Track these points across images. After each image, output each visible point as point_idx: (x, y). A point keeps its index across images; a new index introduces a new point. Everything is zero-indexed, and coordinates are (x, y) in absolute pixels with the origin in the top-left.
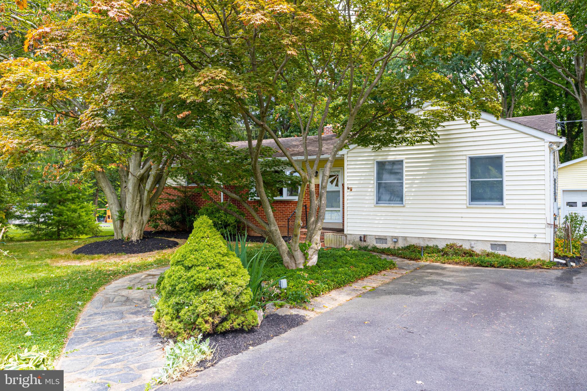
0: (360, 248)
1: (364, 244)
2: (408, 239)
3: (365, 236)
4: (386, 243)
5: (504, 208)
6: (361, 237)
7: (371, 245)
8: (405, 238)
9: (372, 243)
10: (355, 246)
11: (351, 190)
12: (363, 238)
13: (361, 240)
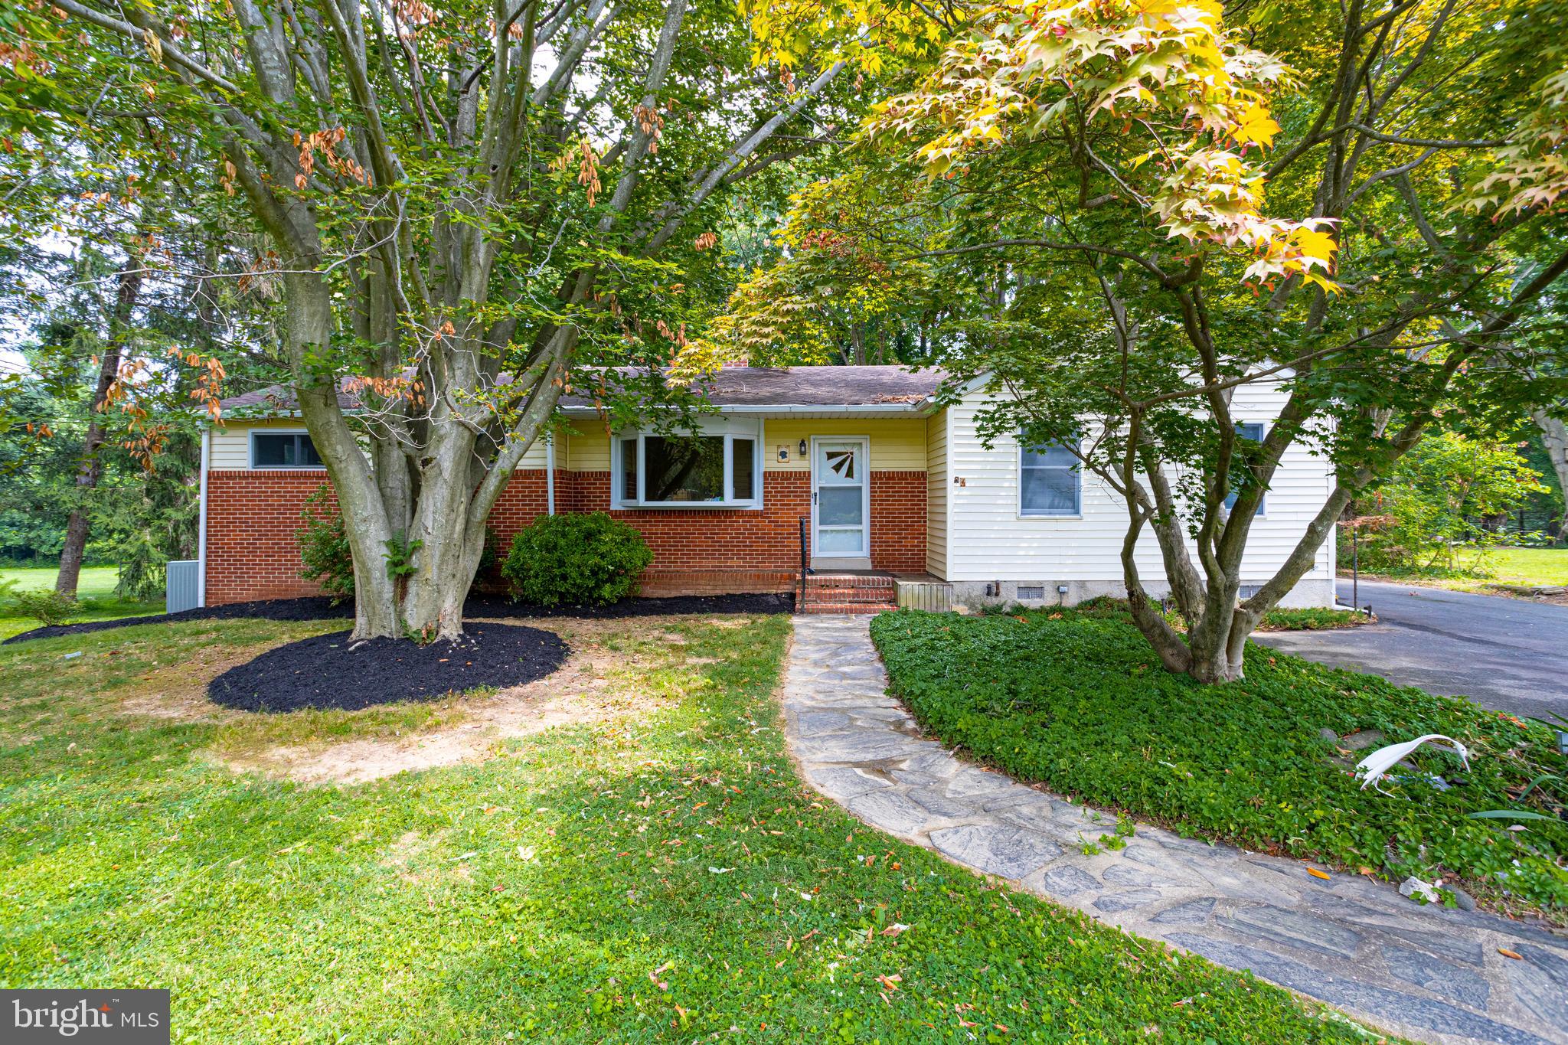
0: (985, 612)
1: (993, 601)
2: (1088, 585)
3: (997, 583)
4: (1041, 596)
5: (1265, 520)
6: (989, 588)
7: (1010, 602)
8: (1082, 584)
9: (1010, 598)
10: (972, 606)
11: (963, 484)
12: (993, 589)
13: (989, 594)
